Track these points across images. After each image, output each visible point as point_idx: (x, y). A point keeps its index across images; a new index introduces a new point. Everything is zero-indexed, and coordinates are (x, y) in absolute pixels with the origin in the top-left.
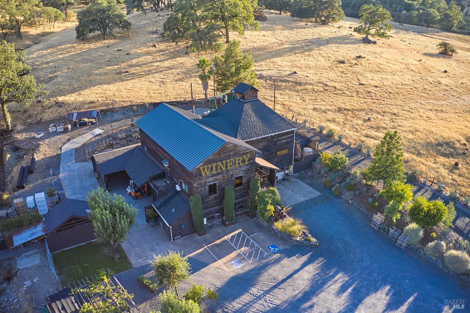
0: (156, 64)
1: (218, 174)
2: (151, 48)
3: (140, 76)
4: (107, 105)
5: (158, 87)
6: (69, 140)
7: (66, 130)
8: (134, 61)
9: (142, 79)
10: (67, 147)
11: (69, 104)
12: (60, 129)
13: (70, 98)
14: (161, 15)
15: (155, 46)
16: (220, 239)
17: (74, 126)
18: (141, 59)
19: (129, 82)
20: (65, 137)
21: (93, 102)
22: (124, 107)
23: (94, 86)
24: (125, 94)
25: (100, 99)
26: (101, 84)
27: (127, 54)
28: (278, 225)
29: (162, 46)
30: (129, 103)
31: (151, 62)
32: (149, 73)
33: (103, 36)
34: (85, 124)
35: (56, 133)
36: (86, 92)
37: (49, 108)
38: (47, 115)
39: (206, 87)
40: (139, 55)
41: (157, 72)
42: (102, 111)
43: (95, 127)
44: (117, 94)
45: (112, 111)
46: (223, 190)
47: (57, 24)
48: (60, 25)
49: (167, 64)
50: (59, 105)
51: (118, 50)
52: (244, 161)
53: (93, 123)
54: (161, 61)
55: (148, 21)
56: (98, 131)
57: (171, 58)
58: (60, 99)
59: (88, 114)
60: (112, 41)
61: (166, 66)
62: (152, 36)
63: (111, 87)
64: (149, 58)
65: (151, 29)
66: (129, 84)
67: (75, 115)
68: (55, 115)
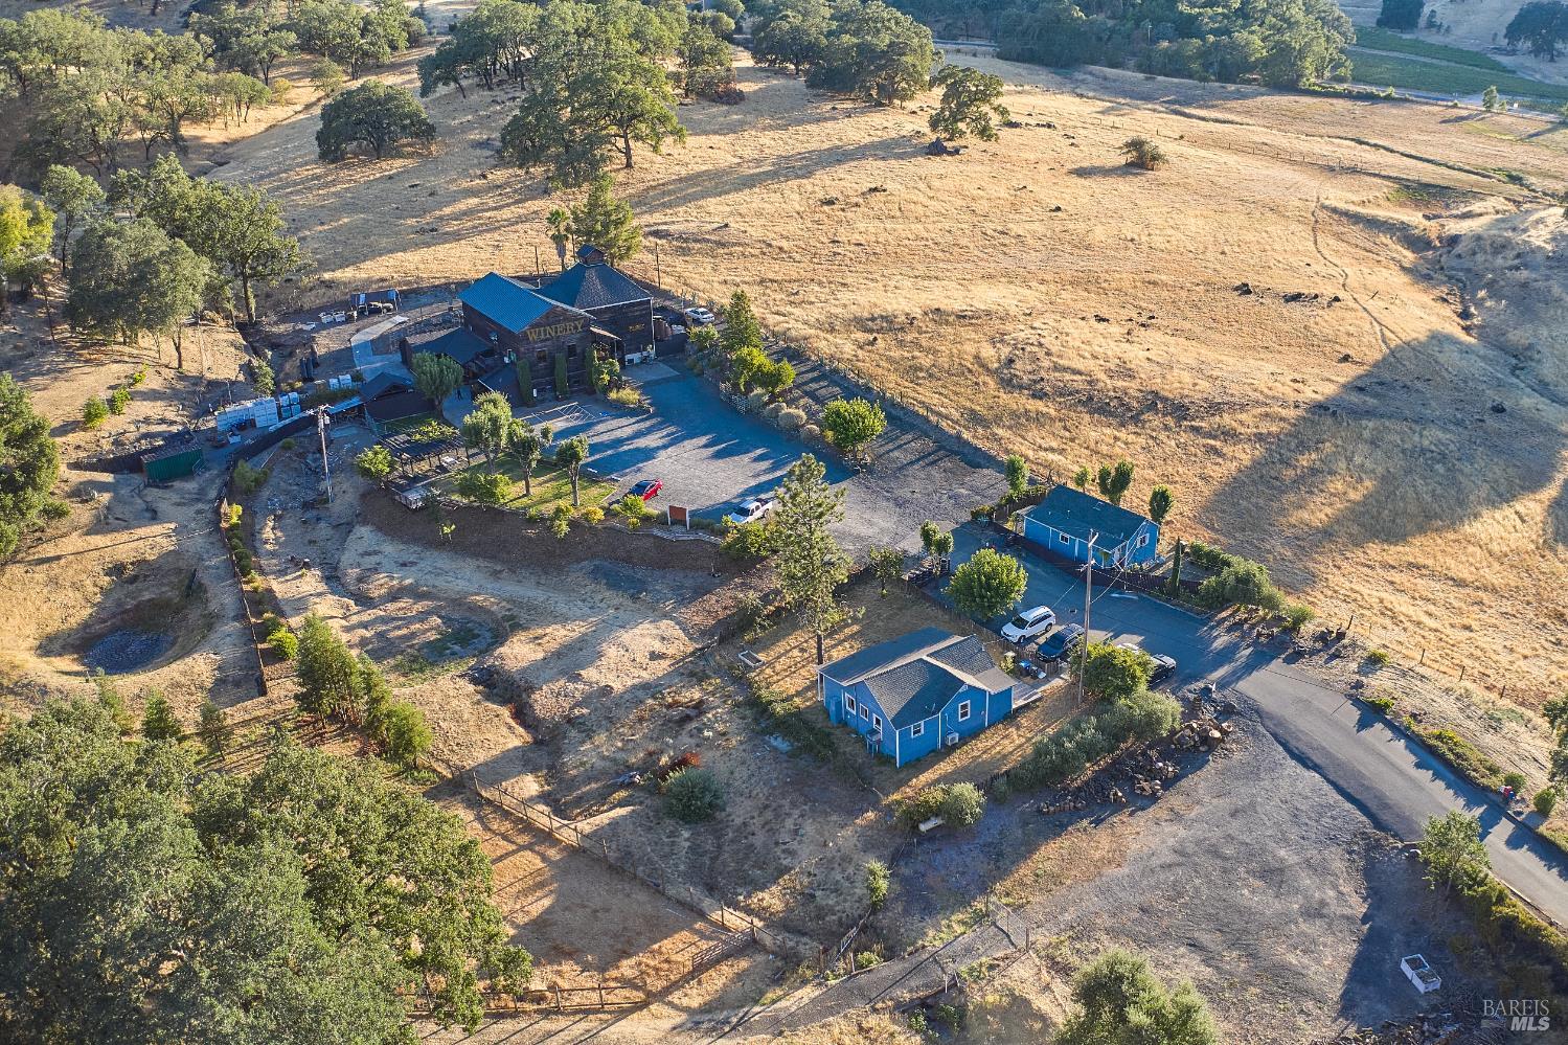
0: (488, 214)
1: (547, 340)
2: (478, 181)
3: (457, 236)
4: (408, 283)
5: (488, 255)
6: (358, 331)
7: (349, 320)
8: (447, 210)
9: (463, 242)
10: (357, 339)
11: (345, 284)
12: (340, 316)
13: (346, 274)
14: (499, 99)
15: (485, 177)
17: (361, 313)
18: (462, 206)
19: (439, 248)
20: (351, 328)
21: (383, 280)
22: (436, 286)
23: (380, 255)
24: (434, 266)
25: (395, 276)
26: (391, 251)
27: (431, 194)
28: (613, 395)
29: (499, 175)
30: (443, 280)
31: (479, 212)
32: (478, 231)
33: (375, 153)
34: (377, 311)
35: (334, 323)
36: (368, 264)
37: (311, 290)
38: (309, 301)
39: (562, 253)
40: (454, 198)
41: (487, 231)
42: (401, 292)
43: (394, 315)
44: (422, 266)
45: (416, 292)
46: (553, 358)
47: (253, 113)
48: (261, 114)
49: (506, 213)
50: (329, 285)
51: (413, 186)
52: (576, 328)
53: (389, 310)
54: (496, 209)
55: (470, 117)
56: (399, 319)
57: (517, 202)
58: (327, 276)
59: (383, 296)
60: (398, 163)
61: (504, 217)
62: (478, 152)
63: (409, 256)
64: (473, 201)
65: (474, 136)
66: (442, 250)
67: (363, 296)
68: (325, 300)
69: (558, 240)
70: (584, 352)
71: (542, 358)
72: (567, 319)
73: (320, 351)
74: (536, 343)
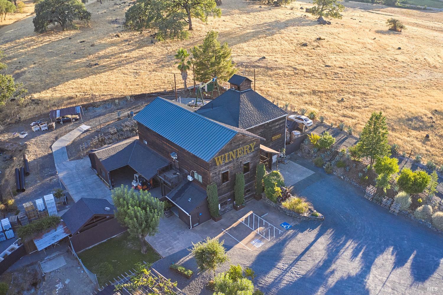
0: (125, 54)
1: (230, 162)
2: (115, 38)
3: (110, 68)
4: (87, 100)
5: (133, 79)
6: (56, 138)
7: (50, 129)
8: (101, 53)
9: (115, 70)
10: (57, 146)
11: (47, 101)
12: (44, 127)
13: (46, 95)
14: (117, 3)
15: (118, 36)
16: (235, 222)
17: (58, 122)
18: (109, 50)
19: (102, 75)
20: (51, 135)
21: (71, 98)
22: (105, 101)
23: (67, 81)
24: (102, 87)
25: (78, 94)
26: (74, 78)
27: (92, 46)
28: (286, 204)
29: (125, 36)
30: (109, 97)
31: (119, 53)
32: (120, 64)
33: (62, 28)
34: (69, 121)
35: (40, 132)
36: (60, 87)
37: (26, 106)
38: (25, 114)
39: (185, 77)
40: (105, 46)
41: (128, 63)
42: (83, 106)
43: (80, 124)
44: (94, 87)
45: (93, 105)
47: (8, 16)
48: (11, 17)
49: (135, 54)
50: (37, 102)
51: (82, 42)
52: (250, 149)
53: (76, 120)
54: (128, 51)
55: (105, 10)
56: (84, 127)
57: (138, 48)
58: (36, 96)
59: (72, 111)
60: (73, 32)
61: (134, 56)
62: (112, 25)
63: (85, 80)
64: (115, 49)
65: (109, 18)
66: (104, 76)
67: (58, 112)
68: (35, 113)
69: (183, 69)
70: (255, 168)
71: (225, 176)
72: (245, 143)
73: (30, 158)
74: (221, 166)
